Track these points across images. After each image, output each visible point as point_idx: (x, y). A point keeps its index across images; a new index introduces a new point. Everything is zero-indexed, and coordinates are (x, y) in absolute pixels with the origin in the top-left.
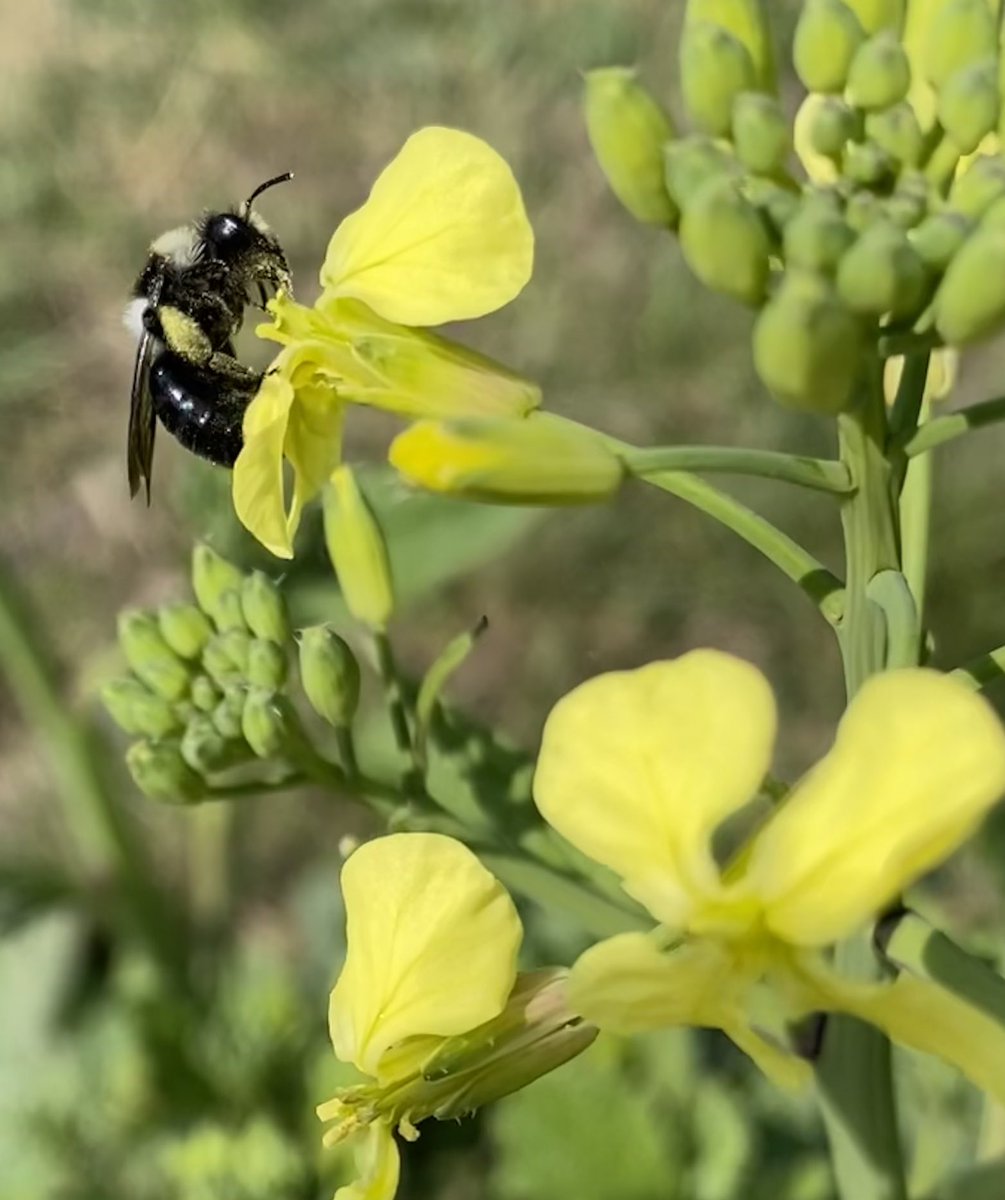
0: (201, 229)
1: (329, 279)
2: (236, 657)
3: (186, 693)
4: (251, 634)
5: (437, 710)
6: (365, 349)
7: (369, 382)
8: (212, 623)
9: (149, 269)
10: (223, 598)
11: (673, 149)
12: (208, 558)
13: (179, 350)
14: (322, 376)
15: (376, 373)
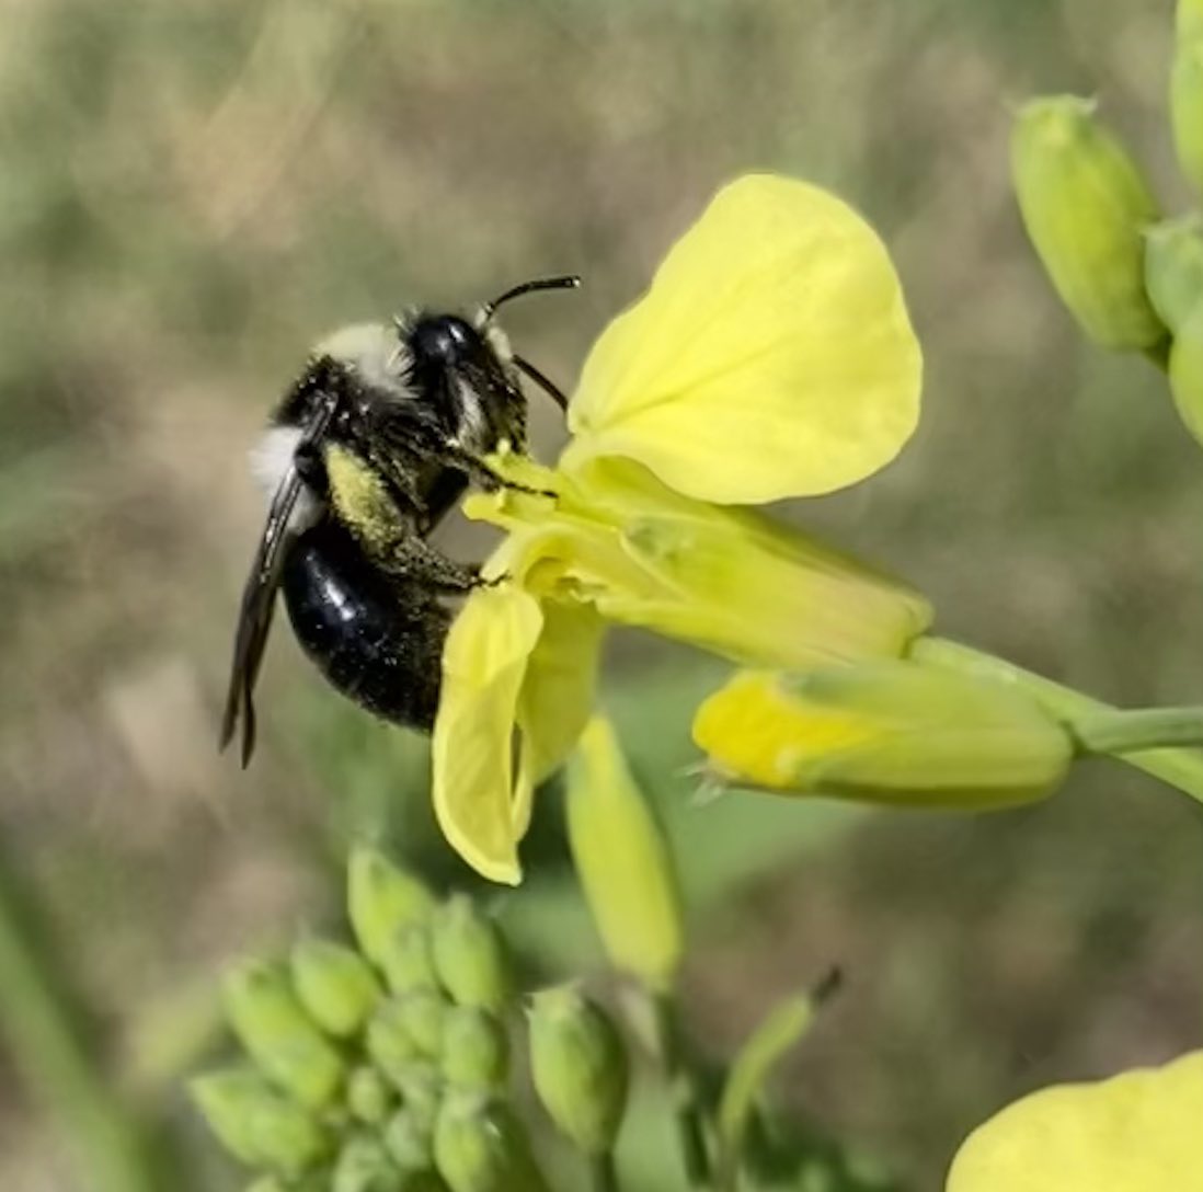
0: (407, 330)
1: (584, 422)
2: (421, 1032)
3: (340, 1093)
4: (447, 997)
5: (754, 1123)
6: (643, 539)
7: (650, 589)
8: (380, 977)
9: (313, 381)
10: (401, 938)
11: (1158, 236)
12: (376, 873)
13: (350, 518)
14: (572, 583)
15: (664, 580)
